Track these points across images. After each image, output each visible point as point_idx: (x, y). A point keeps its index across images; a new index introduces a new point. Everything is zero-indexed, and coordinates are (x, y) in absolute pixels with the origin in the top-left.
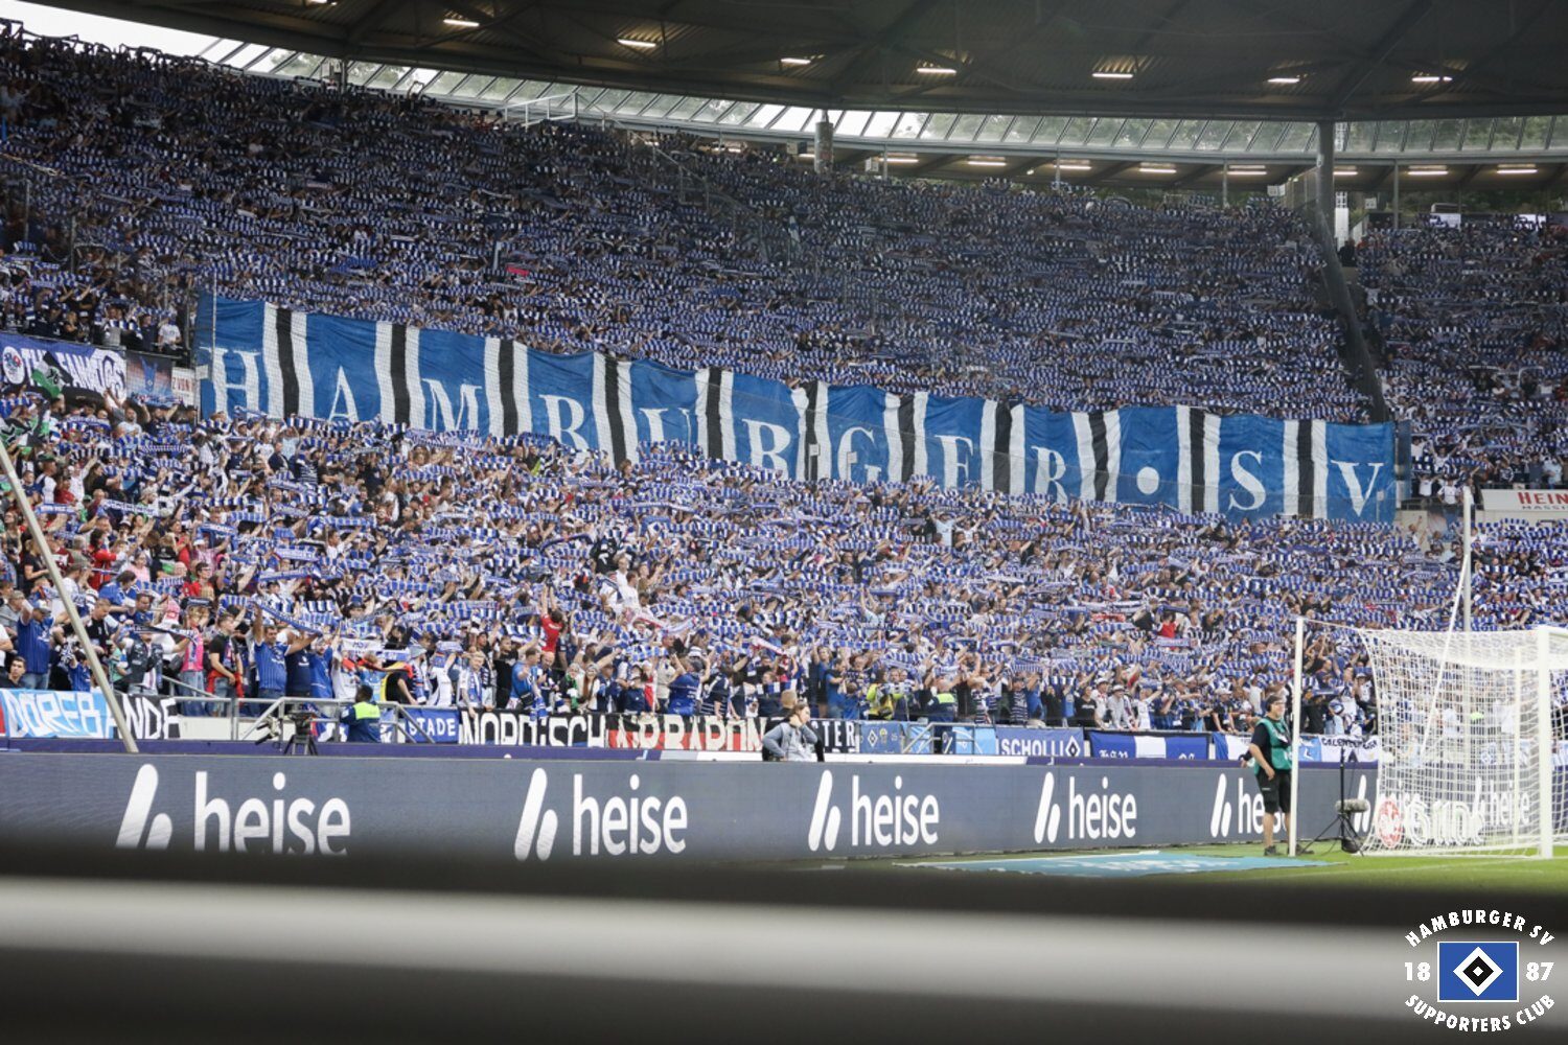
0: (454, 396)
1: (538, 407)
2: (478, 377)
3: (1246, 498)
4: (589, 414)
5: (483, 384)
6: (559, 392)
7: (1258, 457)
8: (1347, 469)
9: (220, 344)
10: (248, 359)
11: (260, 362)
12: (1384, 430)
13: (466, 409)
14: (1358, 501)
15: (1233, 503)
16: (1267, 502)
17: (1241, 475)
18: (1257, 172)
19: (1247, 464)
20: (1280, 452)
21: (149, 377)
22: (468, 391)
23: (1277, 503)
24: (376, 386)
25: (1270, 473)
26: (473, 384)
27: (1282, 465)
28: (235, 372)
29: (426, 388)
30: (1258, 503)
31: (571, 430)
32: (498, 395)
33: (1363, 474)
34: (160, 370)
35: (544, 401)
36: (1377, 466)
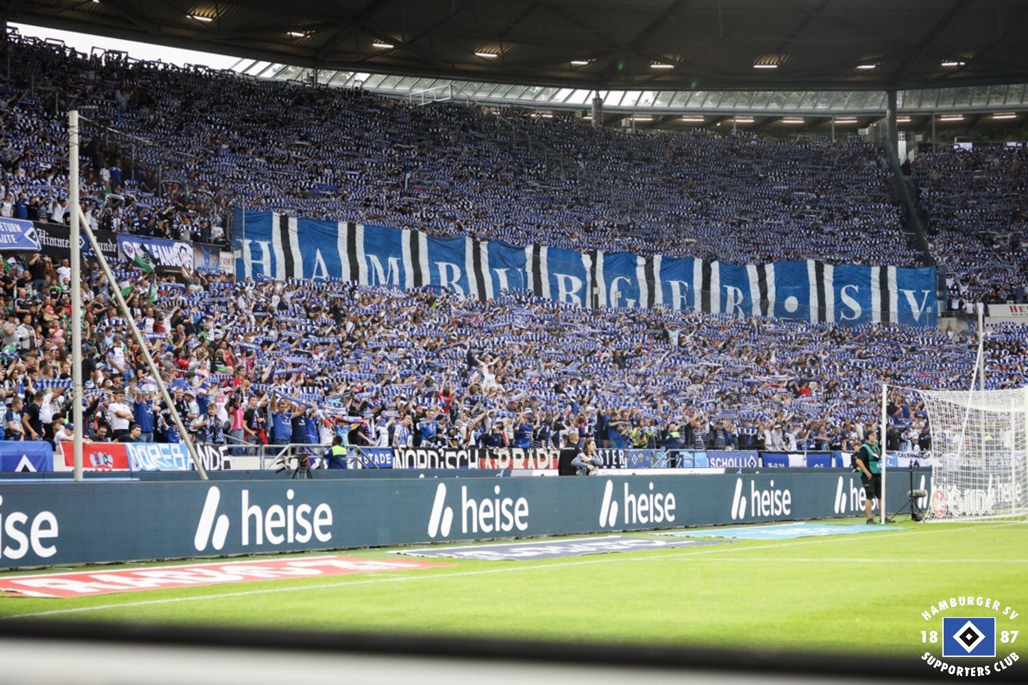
0: (385, 264)
1: (434, 269)
2: (398, 253)
3: (850, 313)
4: (464, 273)
5: (401, 257)
6: (447, 260)
7: (856, 288)
8: (909, 294)
9: (247, 237)
10: (264, 245)
11: (270, 247)
12: (930, 271)
13: (392, 271)
14: (916, 313)
15: (843, 316)
16: (862, 315)
17: (846, 299)
18: (850, 121)
19: (850, 293)
20: (869, 285)
21: (207, 257)
22: (392, 261)
23: (868, 315)
24: (339, 259)
25: (864, 298)
26: (396, 257)
27: (870, 292)
28: (257, 254)
29: (368, 260)
30: (857, 316)
31: (453, 282)
32: (410, 262)
33: (919, 297)
34: (212, 253)
35: (437, 265)
36: (927, 292)
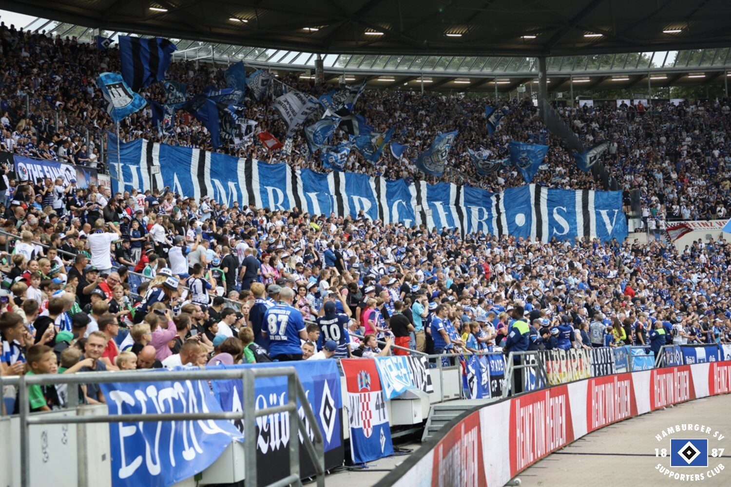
0: (226, 188)
1: (264, 192)
2: (235, 179)
3: (560, 229)
4: (285, 196)
5: (238, 181)
6: (272, 186)
7: (565, 209)
8: (604, 213)
10: (133, 168)
11: (138, 170)
12: (619, 194)
13: (232, 194)
14: (609, 228)
15: (555, 231)
16: (570, 231)
17: (557, 217)
18: (506, 82)
19: (560, 212)
20: (574, 207)
21: (87, 179)
22: (231, 185)
23: (574, 231)
24: (192, 183)
25: (570, 216)
26: (233, 181)
27: (575, 212)
28: (128, 177)
29: (213, 183)
30: (566, 231)
31: (278, 205)
32: (245, 186)
33: (611, 215)
34: (92, 175)
35: (266, 189)
36: (616, 211)
